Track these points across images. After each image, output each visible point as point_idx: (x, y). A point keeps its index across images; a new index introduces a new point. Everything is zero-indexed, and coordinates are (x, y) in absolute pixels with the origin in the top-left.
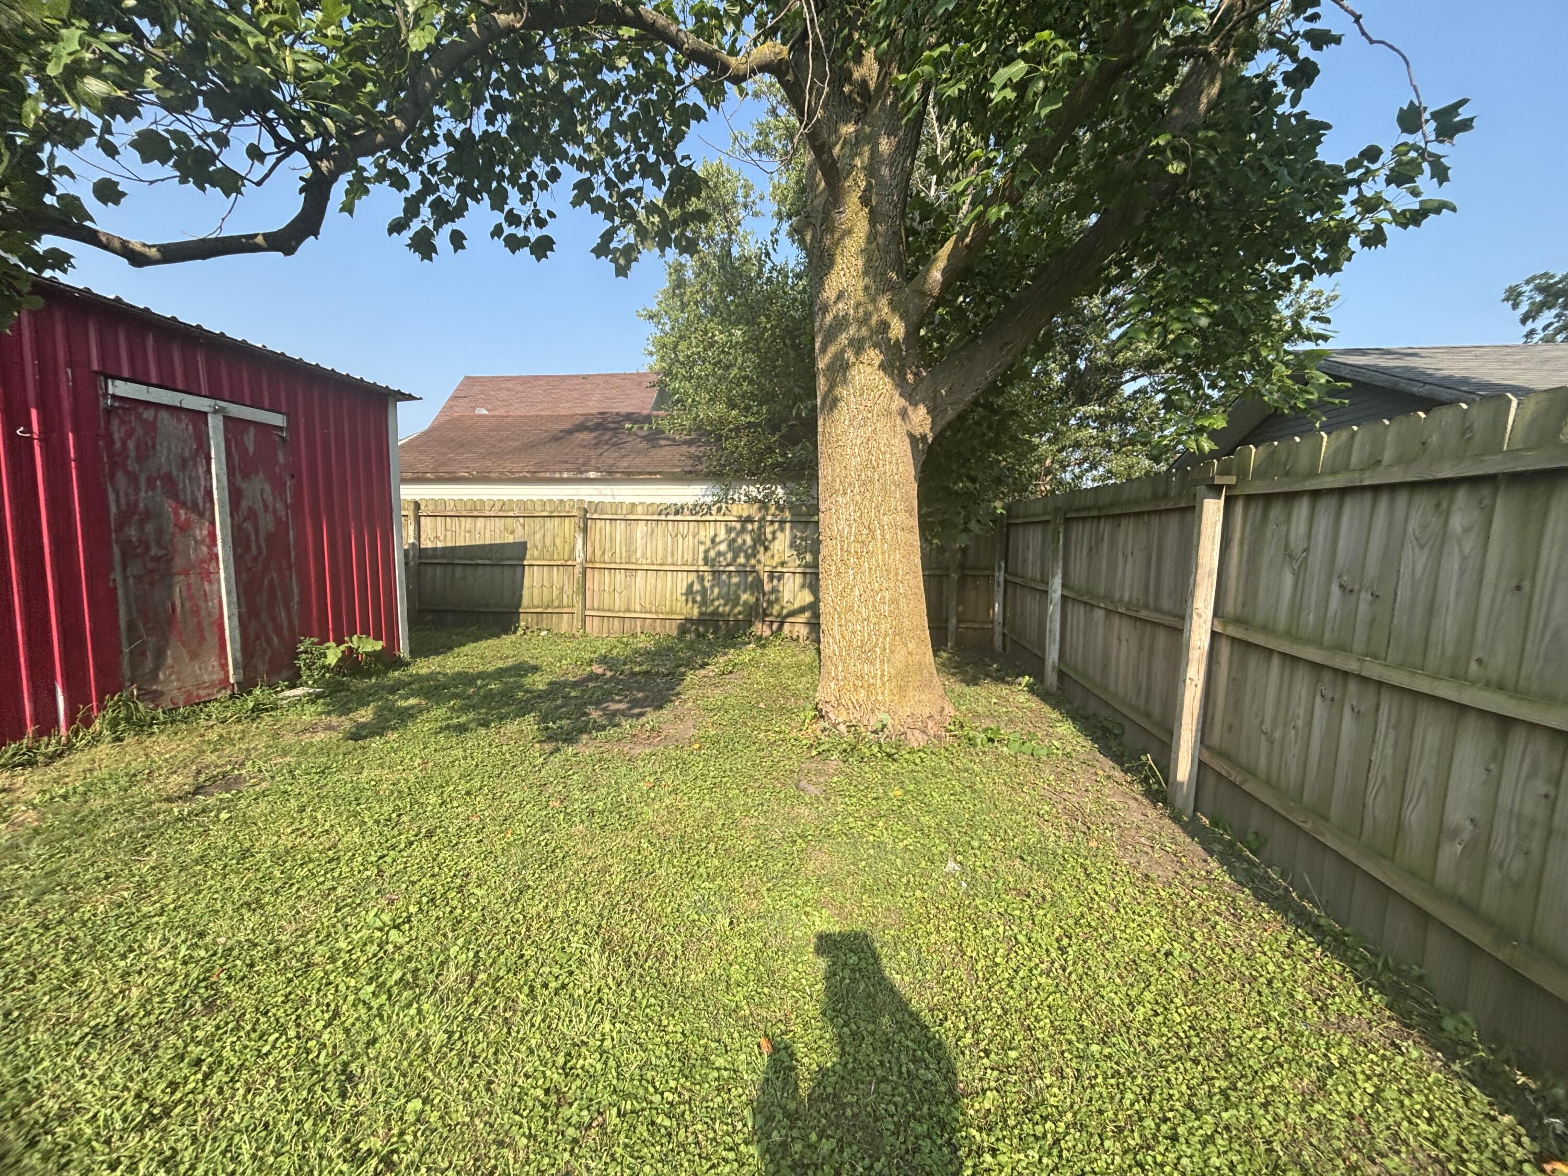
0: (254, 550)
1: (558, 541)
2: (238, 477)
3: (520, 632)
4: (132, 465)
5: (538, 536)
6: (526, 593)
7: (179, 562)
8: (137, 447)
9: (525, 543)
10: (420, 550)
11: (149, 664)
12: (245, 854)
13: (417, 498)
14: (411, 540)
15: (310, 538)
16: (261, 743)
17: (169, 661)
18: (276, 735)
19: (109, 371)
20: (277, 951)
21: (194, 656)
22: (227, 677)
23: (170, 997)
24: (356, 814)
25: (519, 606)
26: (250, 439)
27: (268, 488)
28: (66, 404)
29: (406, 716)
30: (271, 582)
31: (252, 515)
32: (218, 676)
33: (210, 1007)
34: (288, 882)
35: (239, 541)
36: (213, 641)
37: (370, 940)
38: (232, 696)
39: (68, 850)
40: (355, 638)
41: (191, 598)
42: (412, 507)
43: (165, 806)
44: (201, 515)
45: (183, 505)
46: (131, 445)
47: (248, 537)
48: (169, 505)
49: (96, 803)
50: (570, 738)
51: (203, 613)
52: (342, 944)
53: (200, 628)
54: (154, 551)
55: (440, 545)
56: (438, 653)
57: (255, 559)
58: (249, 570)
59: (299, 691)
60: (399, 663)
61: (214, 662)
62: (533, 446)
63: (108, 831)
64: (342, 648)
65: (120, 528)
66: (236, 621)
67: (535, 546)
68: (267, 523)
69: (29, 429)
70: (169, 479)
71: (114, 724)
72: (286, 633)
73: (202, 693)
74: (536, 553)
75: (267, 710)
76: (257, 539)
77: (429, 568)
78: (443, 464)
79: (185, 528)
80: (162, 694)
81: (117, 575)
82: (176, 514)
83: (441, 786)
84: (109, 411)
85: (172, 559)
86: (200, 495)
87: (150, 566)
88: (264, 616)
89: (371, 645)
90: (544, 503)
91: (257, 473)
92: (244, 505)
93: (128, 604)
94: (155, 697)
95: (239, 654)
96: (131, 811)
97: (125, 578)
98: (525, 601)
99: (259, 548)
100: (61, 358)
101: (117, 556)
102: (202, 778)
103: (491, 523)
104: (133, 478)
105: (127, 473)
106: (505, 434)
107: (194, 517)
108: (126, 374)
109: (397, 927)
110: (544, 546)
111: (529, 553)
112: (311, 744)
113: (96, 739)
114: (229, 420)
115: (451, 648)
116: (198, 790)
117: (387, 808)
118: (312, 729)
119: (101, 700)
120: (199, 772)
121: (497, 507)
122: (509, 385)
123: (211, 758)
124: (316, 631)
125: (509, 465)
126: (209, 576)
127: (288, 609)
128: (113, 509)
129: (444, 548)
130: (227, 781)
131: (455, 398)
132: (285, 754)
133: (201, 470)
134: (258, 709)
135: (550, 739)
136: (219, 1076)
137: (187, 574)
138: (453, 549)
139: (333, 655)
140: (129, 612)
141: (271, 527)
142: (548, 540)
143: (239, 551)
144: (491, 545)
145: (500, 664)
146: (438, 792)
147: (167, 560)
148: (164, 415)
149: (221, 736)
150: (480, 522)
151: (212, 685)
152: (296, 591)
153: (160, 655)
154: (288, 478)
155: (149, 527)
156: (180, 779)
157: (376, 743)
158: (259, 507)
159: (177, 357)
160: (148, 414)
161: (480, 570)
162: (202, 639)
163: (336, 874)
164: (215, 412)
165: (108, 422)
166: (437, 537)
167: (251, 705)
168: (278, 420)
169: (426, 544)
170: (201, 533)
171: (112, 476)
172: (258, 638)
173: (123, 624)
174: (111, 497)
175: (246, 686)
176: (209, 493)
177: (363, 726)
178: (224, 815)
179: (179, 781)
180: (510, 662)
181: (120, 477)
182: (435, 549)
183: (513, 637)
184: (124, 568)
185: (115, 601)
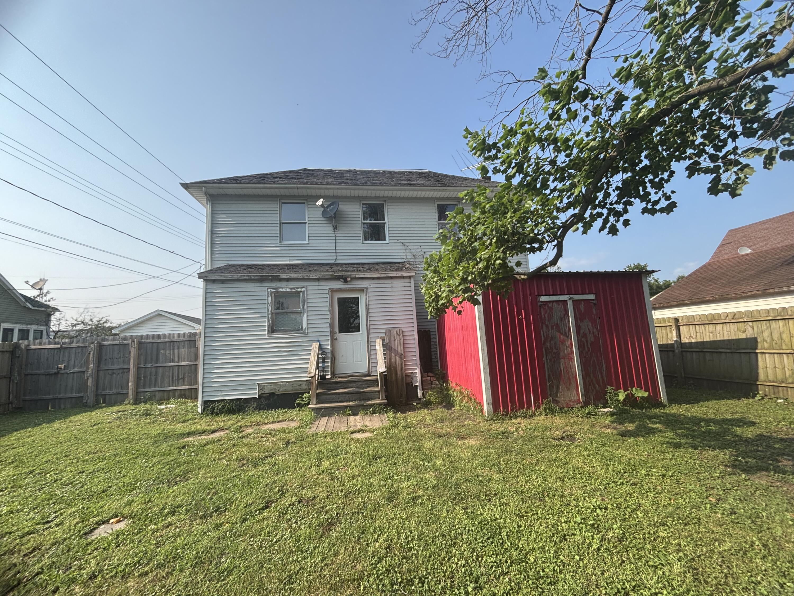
0: (586, 349)
1: (785, 336)
2: (579, 321)
3: (758, 397)
4: (547, 322)
5: (766, 334)
6: (761, 371)
7: (562, 354)
8: (548, 316)
9: (755, 339)
10: (681, 344)
11: (555, 391)
12: (566, 463)
13: (676, 315)
14: (675, 339)
15: (609, 343)
16: (586, 428)
17: (561, 390)
18: (593, 426)
19: (540, 294)
20: (562, 496)
21: (568, 389)
22: (579, 399)
23: (533, 492)
24: (607, 465)
25: (757, 380)
26: (582, 307)
27: (590, 324)
28: (530, 307)
29: (652, 431)
30: (594, 361)
31: (585, 335)
32: (576, 398)
33: (540, 500)
34: (574, 477)
35: (581, 346)
36: (573, 384)
37: (589, 508)
38: (581, 407)
39: (526, 444)
40: (634, 389)
41: (566, 367)
42: (674, 321)
43: (551, 440)
44: (568, 337)
45: (562, 334)
46: (546, 316)
47: (584, 344)
48: (558, 334)
49: (536, 433)
50: (748, 470)
51: (570, 374)
52: (581, 504)
53: (569, 379)
54: (554, 351)
55: (693, 341)
56: (688, 403)
57: (587, 353)
58: (585, 357)
59: (606, 410)
60: (660, 405)
61: (575, 392)
62: (766, 271)
63: (536, 442)
64: (626, 393)
65: (545, 343)
66: (581, 376)
67: (764, 340)
68: (591, 338)
69: (522, 316)
70: (557, 325)
71: (545, 409)
72: (601, 384)
73: (572, 404)
74: (766, 345)
75: (593, 415)
76: (587, 345)
77: (688, 354)
78: (695, 294)
79: (563, 342)
80: (559, 402)
81: (544, 359)
82: (560, 337)
83: (650, 467)
84: (540, 306)
85: (559, 354)
86: (567, 330)
87: (554, 356)
88: (592, 375)
89: (641, 394)
90: (768, 311)
91: (586, 319)
92: (582, 332)
93: (548, 370)
94: (557, 402)
95: (583, 391)
96: (543, 439)
97: (547, 359)
98: (762, 376)
99: (588, 348)
100: (528, 293)
101: (544, 353)
102: (564, 435)
103: (728, 326)
104: (547, 326)
105: (545, 325)
106: (744, 267)
107: (565, 338)
108: (544, 294)
109: (601, 509)
110: (772, 339)
111: (759, 346)
112: (604, 433)
113: (541, 414)
114: (574, 301)
115: (699, 402)
116: (562, 438)
117: (621, 467)
118: (607, 427)
119: (542, 401)
120: (564, 432)
121: (730, 317)
122: (766, 226)
123: (568, 428)
124: (614, 384)
125: (744, 288)
126: (571, 359)
127: (602, 374)
128: (543, 337)
129: (697, 343)
130: (572, 438)
131: (722, 245)
132: (593, 434)
133: (566, 321)
134: (589, 414)
135: (734, 466)
136: (535, 517)
137: (564, 359)
138: (703, 343)
139: (622, 396)
140: (548, 372)
141: (592, 339)
142: (776, 336)
143: (581, 350)
144: (729, 340)
145: (729, 416)
146: (648, 469)
147: (558, 354)
148: (555, 304)
149: (574, 422)
150: (719, 327)
151: (575, 401)
152: (604, 365)
153: (558, 388)
154: (598, 319)
155: (552, 342)
156: (558, 433)
157: (631, 440)
158: (587, 332)
159: (557, 283)
160: (550, 305)
161: (723, 356)
162: (570, 384)
163: (589, 482)
164: (570, 299)
165: (540, 310)
166: (691, 336)
167: (587, 411)
168: (592, 297)
169: (685, 340)
170: (568, 343)
171: (542, 326)
172: (590, 385)
173: (547, 376)
174: (542, 333)
175: (586, 404)
176: (570, 329)
177: (629, 431)
178: (565, 449)
179: (558, 434)
180: (737, 416)
181: (544, 326)
182: (691, 343)
183: (751, 400)
184: (546, 356)
185: (545, 368)
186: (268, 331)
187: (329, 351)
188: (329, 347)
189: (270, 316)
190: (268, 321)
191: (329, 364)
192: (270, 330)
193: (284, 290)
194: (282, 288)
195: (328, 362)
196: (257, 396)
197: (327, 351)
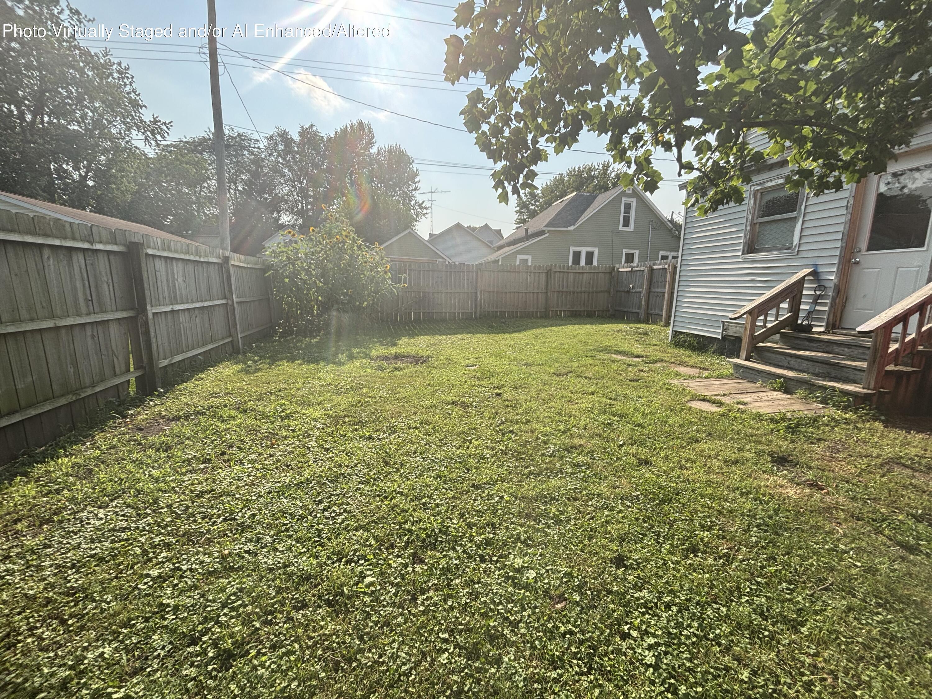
186: (744, 251)
187: (832, 285)
188: (833, 278)
189: (748, 228)
190: (745, 237)
191: (826, 309)
192: (746, 249)
193: (773, 183)
194: (771, 181)
195: (825, 304)
196: (720, 337)
197: (827, 284)
